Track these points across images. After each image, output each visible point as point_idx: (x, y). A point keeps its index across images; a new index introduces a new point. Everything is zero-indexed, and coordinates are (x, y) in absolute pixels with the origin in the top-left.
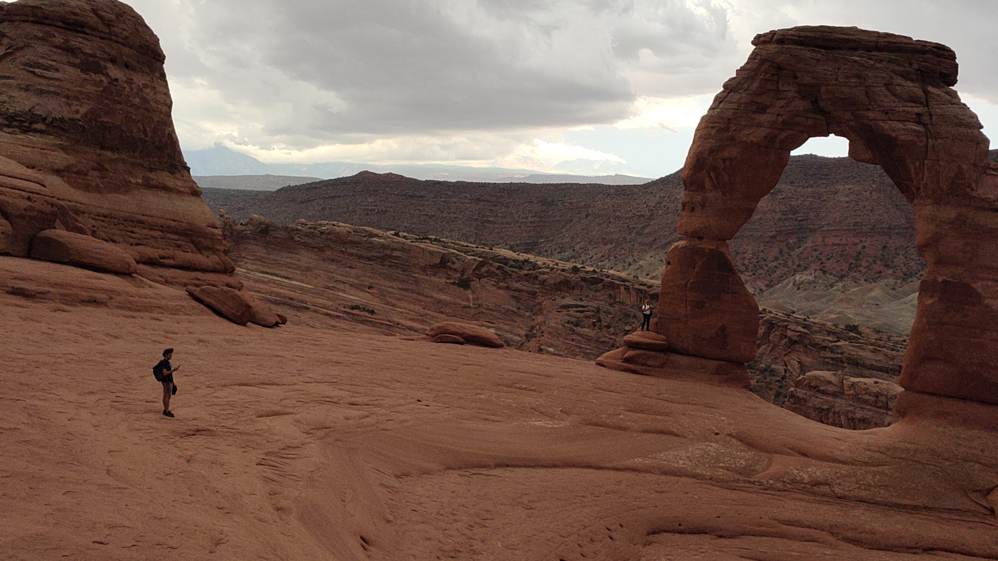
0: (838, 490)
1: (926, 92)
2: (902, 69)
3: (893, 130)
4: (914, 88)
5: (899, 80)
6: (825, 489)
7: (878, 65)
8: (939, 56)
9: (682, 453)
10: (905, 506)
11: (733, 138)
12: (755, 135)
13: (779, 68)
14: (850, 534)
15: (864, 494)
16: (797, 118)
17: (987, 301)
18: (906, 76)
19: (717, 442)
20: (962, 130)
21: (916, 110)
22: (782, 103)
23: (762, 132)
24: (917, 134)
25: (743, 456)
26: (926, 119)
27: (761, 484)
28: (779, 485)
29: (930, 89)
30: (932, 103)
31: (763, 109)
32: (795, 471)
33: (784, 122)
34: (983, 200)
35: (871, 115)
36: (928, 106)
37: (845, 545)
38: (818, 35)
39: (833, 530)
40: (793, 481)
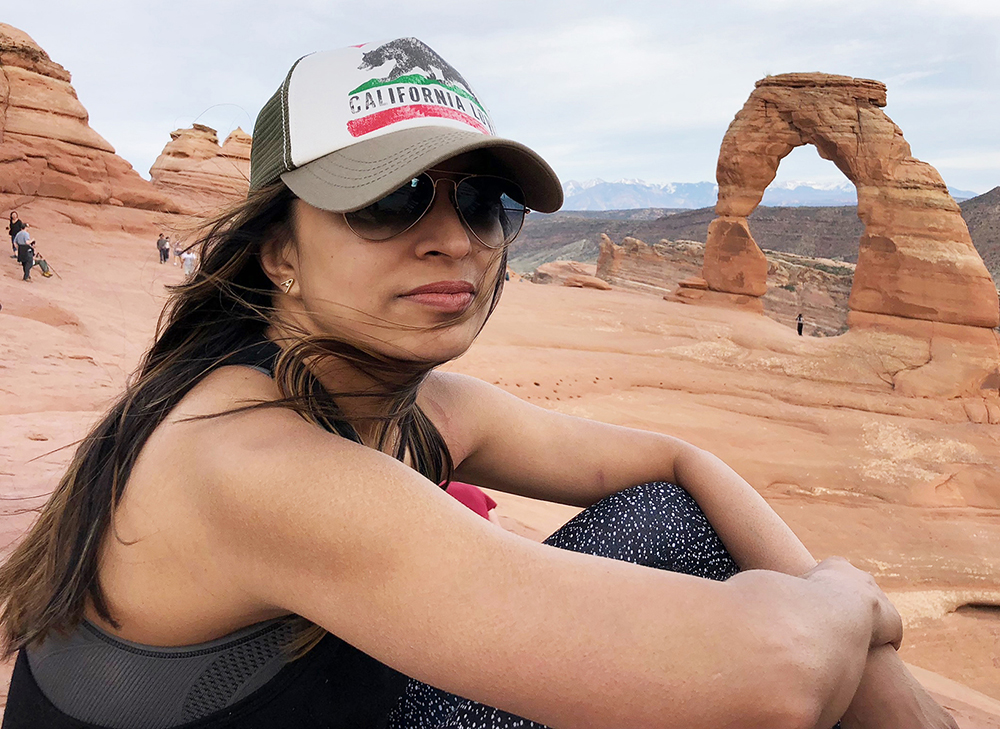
0: (788, 371)
1: (858, 112)
2: (840, 97)
3: (834, 138)
4: (851, 110)
5: (840, 105)
6: (781, 370)
7: (826, 96)
8: (869, 87)
9: (689, 348)
10: (831, 382)
11: (737, 150)
12: (751, 147)
13: (766, 102)
14: (785, 396)
15: (805, 374)
16: (778, 134)
17: (900, 249)
18: (844, 102)
19: (717, 342)
20: (879, 135)
21: (851, 124)
22: (769, 125)
23: (757, 144)
24: (850, 140)
25: (731, 349)
26: (857, 130)
27: (737, 366)
28: (749, 368)
29: (861, 109)
30: (861, 119)
31: (757, 130)
32: (762, 360)
33: (769, 138)
34: (897, 182)
35: (821, 129)
36: (859, 121)
37: (777, 401)
38: (789, 79)
39: (772, 393)
40: (759, 365)
